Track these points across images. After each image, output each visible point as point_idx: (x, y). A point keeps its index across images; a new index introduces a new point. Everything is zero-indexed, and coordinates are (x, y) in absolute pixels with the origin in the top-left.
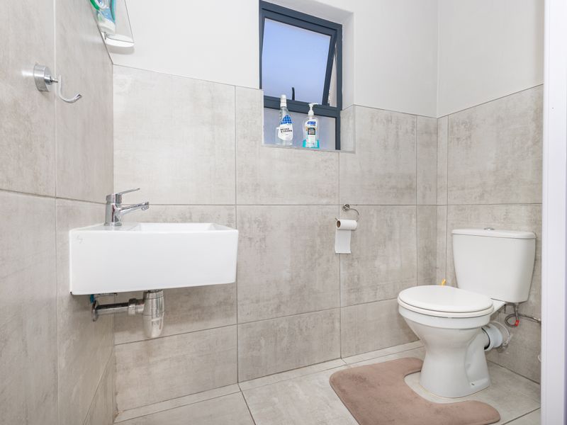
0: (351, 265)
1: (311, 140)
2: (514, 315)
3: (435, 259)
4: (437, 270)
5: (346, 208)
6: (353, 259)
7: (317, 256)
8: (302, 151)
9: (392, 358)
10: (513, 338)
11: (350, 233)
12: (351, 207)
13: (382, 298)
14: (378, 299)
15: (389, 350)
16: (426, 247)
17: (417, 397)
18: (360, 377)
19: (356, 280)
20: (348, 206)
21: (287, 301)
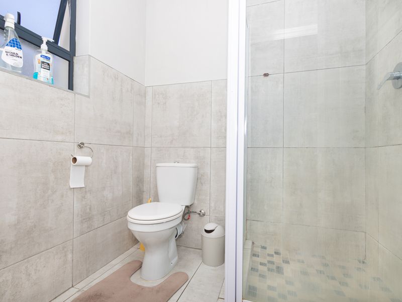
0: (84, 197)
1: (44, 74)
2: (188, 213)
3: (143, 186)
4: (144, 193)
5: (81, 146)
6: (86, 192)
7: (50, 192)
8: (34, 83)
9: (117, 267)
10: (187, 227)
11: (84, 168)
12: (85, 145)
13: (109, 222)
14: (105, 223)
15: (114, 262)
16: (138, 177)
17: (142, 288)
18: (96, 295)
19: (88, 210)
20: (83, 144)
21: (11, 248)
